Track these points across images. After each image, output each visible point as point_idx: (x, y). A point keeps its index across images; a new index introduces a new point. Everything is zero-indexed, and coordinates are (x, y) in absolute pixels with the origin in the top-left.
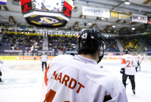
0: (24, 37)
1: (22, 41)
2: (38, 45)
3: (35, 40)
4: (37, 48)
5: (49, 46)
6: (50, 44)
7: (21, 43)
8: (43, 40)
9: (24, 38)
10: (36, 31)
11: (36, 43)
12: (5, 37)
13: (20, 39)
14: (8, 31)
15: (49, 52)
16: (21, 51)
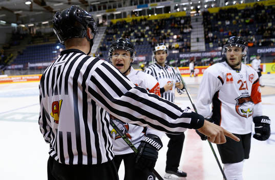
0: (146, 25)
1: (143, 36)
2: (179, 40)
3: (172, 28)
4: (177, 49)
5: (207, 41)
6: (211, 35)
7: (142, 40)
8: (191, 27)
9: (147, 28)
10: (172, 8)
11: (175, 37)
12: (110, 31)
13: (139, 31)
14: (115, 17)
15: (208, 54)
16: (143, 58)
